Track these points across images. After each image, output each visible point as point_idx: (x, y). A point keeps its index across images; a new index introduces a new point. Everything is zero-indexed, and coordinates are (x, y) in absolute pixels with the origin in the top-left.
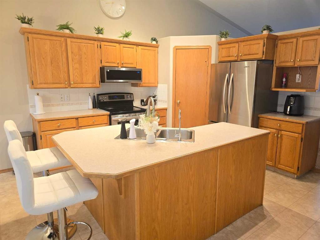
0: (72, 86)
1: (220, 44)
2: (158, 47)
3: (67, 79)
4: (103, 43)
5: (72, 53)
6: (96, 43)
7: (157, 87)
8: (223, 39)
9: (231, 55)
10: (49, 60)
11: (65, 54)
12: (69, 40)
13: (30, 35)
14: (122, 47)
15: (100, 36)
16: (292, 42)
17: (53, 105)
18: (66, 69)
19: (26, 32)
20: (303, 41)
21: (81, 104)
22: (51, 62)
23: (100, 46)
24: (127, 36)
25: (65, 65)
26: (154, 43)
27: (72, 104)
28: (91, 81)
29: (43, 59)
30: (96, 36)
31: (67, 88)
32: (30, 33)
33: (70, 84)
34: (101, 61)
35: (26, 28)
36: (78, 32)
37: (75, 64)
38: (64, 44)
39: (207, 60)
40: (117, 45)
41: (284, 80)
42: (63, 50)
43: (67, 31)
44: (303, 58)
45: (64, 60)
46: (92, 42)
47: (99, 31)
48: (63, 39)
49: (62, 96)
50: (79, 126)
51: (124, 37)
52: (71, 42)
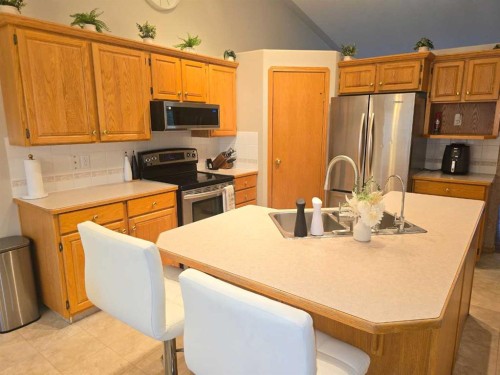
0: (103, 138)
1: (341, 66)
2: (235, 68)
3: (94, 124)
4: (153, 55)
5: (102, 72)
6: (142, 54)
7: (235, 136)
8: (347, 58)
9: (362, 83)
10: (59, 86)
11: (88, 73)
12: (95, 46)
13: (19, 32)
14: (183, 65)
15: (149, 41)
16: (458, 66)
17: (58, 178)
18: (92, 106)
19: (10, 24)
20: (475, 65)
21: (111, 173)
22: (64, 88)
23: (150, 60)
24: (190, 44)
25: (91, 98)
26: (231, 59)
27: (94, 174)
28: (136, 129)
29: (49, 82)
30: (141, 40)
31: (94, 142)
32: (18, 26)
33: (99, 134)
34: (152, 89)
35: (9, 15)
36: (113, 31)
37: (107, 95)
38: (87, 54)
39: (322, 91)
40: (176, 60)
41: (438, 122)
42: (86, 65)
43: (91, 28)
44: (475, 90)
45: (89, 86)
46: (137, 53)
47: (147, 32)
48: (84, 44)
49: (77, 159)
50: (130, 215)
51: (185, 46)
52: (100, 50)
